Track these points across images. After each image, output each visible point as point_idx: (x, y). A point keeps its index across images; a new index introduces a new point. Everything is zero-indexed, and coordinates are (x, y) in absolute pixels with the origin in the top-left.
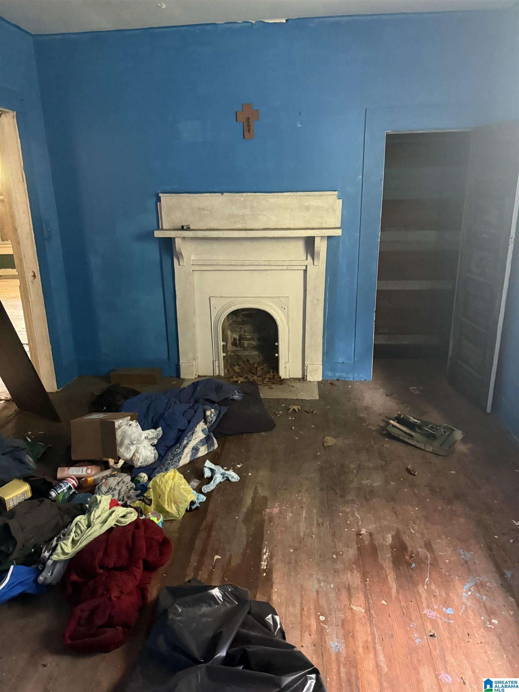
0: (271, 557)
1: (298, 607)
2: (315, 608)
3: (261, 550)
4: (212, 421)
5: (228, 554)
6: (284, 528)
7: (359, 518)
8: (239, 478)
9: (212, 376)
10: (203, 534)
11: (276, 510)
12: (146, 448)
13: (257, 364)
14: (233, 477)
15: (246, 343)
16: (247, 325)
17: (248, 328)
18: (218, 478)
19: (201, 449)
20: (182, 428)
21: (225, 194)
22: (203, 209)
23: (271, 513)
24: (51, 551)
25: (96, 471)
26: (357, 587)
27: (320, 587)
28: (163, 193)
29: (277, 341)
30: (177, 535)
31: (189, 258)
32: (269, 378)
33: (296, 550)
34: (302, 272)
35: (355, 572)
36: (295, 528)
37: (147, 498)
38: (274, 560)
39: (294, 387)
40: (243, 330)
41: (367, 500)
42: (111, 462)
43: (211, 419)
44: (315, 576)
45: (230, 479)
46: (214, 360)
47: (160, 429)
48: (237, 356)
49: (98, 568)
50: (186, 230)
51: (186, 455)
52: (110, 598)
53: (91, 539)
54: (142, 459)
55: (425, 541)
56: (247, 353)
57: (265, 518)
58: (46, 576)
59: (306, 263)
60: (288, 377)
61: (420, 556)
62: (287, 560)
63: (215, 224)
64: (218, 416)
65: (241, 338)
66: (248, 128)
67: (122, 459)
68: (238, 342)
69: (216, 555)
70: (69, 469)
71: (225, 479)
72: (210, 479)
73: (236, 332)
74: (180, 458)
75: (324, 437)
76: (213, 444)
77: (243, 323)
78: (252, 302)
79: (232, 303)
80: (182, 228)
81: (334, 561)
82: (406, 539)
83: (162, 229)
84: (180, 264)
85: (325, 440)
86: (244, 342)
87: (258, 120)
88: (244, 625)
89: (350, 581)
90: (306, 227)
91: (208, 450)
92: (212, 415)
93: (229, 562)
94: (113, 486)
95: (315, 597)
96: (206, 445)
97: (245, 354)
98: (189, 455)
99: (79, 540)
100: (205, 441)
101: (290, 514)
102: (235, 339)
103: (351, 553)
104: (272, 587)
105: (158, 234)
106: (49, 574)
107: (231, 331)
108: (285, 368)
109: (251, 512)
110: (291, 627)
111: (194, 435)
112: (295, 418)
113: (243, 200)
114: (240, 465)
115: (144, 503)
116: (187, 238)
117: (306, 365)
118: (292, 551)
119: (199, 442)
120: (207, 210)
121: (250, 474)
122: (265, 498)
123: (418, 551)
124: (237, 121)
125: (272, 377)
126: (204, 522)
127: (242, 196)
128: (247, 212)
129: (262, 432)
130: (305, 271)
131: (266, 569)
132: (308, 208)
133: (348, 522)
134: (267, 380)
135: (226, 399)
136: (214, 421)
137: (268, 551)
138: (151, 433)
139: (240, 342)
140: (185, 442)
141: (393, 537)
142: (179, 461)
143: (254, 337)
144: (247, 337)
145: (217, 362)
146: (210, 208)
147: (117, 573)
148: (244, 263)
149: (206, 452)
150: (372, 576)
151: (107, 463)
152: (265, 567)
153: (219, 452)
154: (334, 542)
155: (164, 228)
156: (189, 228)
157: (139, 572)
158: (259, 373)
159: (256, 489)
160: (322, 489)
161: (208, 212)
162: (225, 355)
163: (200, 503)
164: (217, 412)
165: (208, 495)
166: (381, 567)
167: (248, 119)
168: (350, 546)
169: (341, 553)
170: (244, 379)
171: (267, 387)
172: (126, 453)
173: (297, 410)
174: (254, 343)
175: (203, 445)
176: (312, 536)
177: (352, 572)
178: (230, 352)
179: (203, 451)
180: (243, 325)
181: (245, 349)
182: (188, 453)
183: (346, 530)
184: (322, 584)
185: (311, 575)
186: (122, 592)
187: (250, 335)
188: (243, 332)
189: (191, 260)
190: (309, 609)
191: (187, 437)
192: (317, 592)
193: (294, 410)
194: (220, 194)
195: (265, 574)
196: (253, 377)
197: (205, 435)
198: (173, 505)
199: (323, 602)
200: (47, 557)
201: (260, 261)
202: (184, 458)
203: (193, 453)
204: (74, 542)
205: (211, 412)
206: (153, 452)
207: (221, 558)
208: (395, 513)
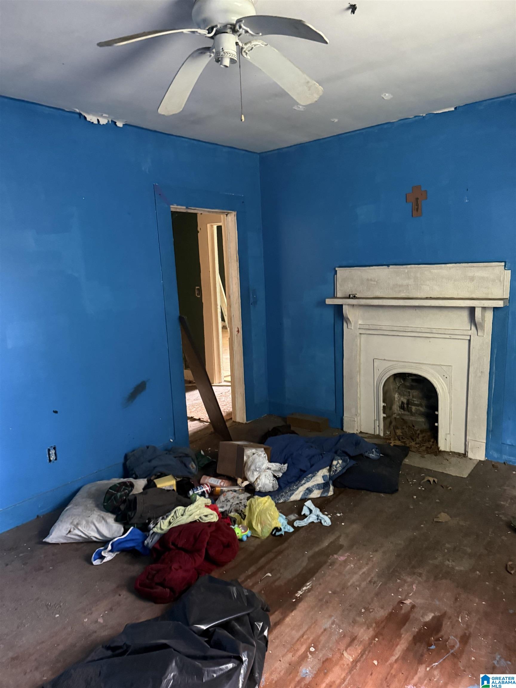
0: (309, 590)
1: (301, 633)
2: (313, 640)
3: (306, 582)
4: (336, 470)
5: (279, 575)
6: (338, 574)
7: (414, 590)
8: (330, 524)
9: (373, 435)
10: (271, 555)
11: (342, 558)
12: (266, 477)
13: (420, 431)
14: (325, 521)
15: (414, 408)
16: (415, 391)
17: (417, 393)
18: (312, 518)
19: (314, 492)
20: (304, 468)
21: (391, 266)
22: (371, 280)
23: (337, 559)
24: (155, 525)
25: (227, 485)
26: (361, 641)
27: (330, 627)
28: (340, 267)
29: (437, 410)
30: (252, 549)
31: (356, 323)
32: (427, 447)
33: (334, 593)
34: (467, 342)
35: (371, 629)
36: (347, 577)
37: (243, 513)
38: (309, 594)
39: (448, 460)
40: (411, 394)
41: (436, 578)
42: (239, 481)
43: (335, 469)
44: (333, 618)
45: (323, 522)
46: (375, 419)
47: (286, 465)
48: (403, 419)
49: (171, 544)
50: (352, 298)
51: (299, 493)
52: (171, 568)
53: (179, 524)
54: (261, 485)
55: (465, 633)
56: (413, 418)
57: (329, 561)
58: (149, 542)
59: (470, 333)
60: (448, 450)
61: (447, 643)
62: (321, 597)
63: (381, 293)
64: (344, 468)
65: (408, 403)
66: (416, 207)
67: (248, 481)
68: (405, 406)
69: (270, 573)
70: (210, 478)
71: (319, 521)
72: (305, 516)
73: (404, 395)
74: (293, 493)
75: (440, 513)
76: (328, 491)
77: (412, 388)
78: (413, 368)
79: (394, 366)
80: (349, 297)
81: (360, 613)
82: (446, 624)
83: (337, 298)
84: (349, 328)
85: (439, 516)
86: (412, 407)
87: (427, 199)
88: (237, 619)
89: (360, 634)
90: (471, 297)
91: (321, 494)
92: (338, 465)
93: (275, 581)
94: (229, 498)
95: (320, 632)
96: (323, 490)
97: (411, 419)
98: (302, 493)
99: (173, 522)
100: (322, 486)
101: (352, 565)
102: (403, 403)
103: (381, 614)
104: (292, 611)
105: (329, 301)
106: (150, 541)
107: (399, 394)
108: (446, 439)
109: (322, 553)
110: (284, 644)
111: (313, 478)
112: (425, 489)
113: (407, 271)
114: (340, 514)
115: (240, 517)
116: (356, 305)
117: (468, 441)
118: (330, 592)
119: (315, 485)
120: (374, 281)
121: (343, 524)
122: (341, 547)
123: (449, 638)
124: (406, 202)
125: (430, 447)
126: (279, 547)
127: (407, 268)
128: (411, 282)
129: (381, 492)
130: (470, 341)
131: (299, 597)
132: (472, 279)
133: (400, 590)
134: (424, 448)
135: (362, 455)
136: (338, 471)
137: (311, 585)
138: (275, 466)
139: (408, 406)
140: (303, 482)
141: (433, 618)
142: (290, 496)
143: (422, 403)
144: (415, 402)
145: (377, 422)
146: (376, 280)
147: (183, 553)
148: (406, 330)
149: (319, 496)
150: (383, 639)
151: (236, 480)
152: (299, 596)
153: (331, 499)
154: (372, 599)
155: (338, 296)
156: (354, 296)
157: (200, 560)
158: (418, 440)
159: (339, 537)
160: (398, 556)
161: (375, 283)
162: (385, 415)
163: (285, 532)
164: (344, 464)
165: (297, 529)
166: (399, 636)
167: (417, 199)
168: (385, 608)
169: (371, 610)
170: (400, 443)
171: (420, 455)
172: (252, 477)
173: (432, 483)
174: (422, 409)
175: (319, 489)
176: (357, 589)
177: (368, 628)
178: (396, 414)
179: (316, 494)
180: (411, 389)
181: (412, 414)
182: (301, 492)
183: (393, 595)
184: (334, 626)
185: (330, 616)
186: (181, 567)
187: (418, 401)
188: (411, 397)
189: (358, 325)
190: (308, 638)
191: (307, 478)
192: (325, 630)
193: (429, 481)
194: (386, 267)
195: (294, 600)
196: (411, 442)
197: (324, 480)
198: (259, 525)
199: (323, 639)
200: (151, 528)
201: (422, 328)
202: (296, 494)
203: (306, 493)
204: (170, 523)
205: (338, 463)
206: (272, 481)
207: (272, 576)
208: (456, 599)
